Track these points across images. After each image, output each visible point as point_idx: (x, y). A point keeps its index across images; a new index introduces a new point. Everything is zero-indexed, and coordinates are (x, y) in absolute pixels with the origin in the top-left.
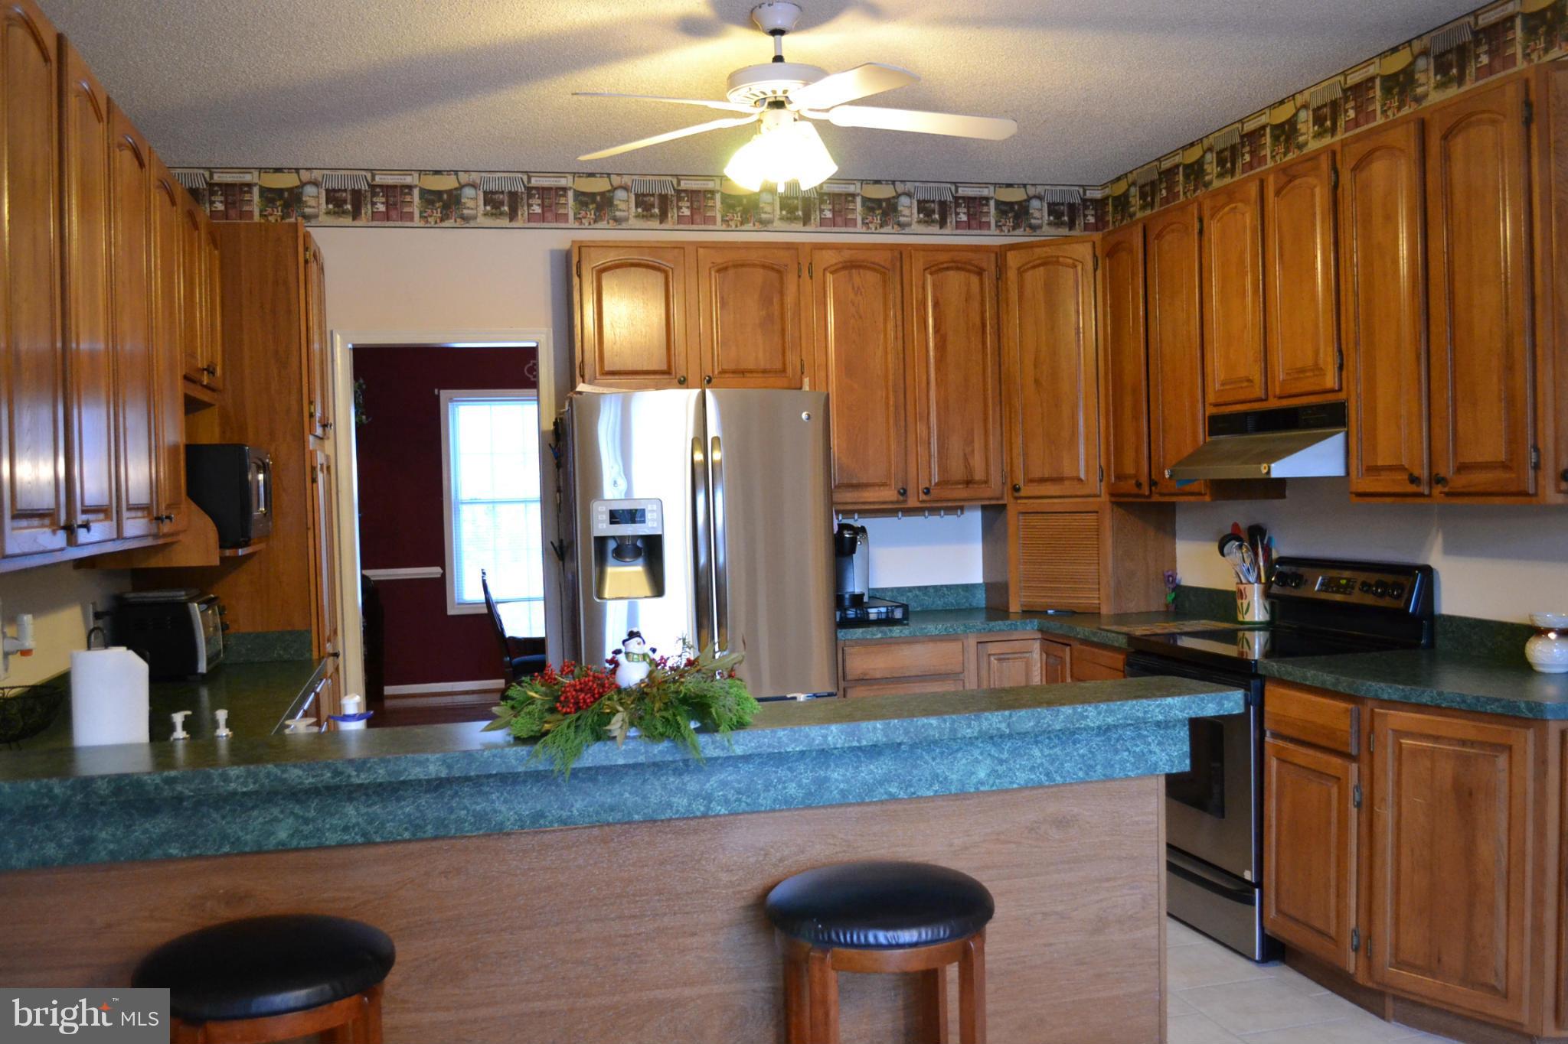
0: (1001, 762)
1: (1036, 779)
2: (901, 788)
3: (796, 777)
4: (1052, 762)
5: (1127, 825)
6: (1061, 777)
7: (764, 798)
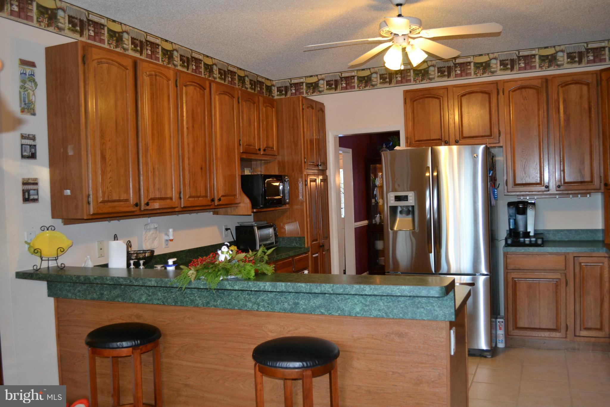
0: (366, 306)
1: (381, 315)
2: (326, 311)
3: (287, 301)
4: (388, 308)
5: (431, 341)
6: (392, 315)
7: (277, 307)
